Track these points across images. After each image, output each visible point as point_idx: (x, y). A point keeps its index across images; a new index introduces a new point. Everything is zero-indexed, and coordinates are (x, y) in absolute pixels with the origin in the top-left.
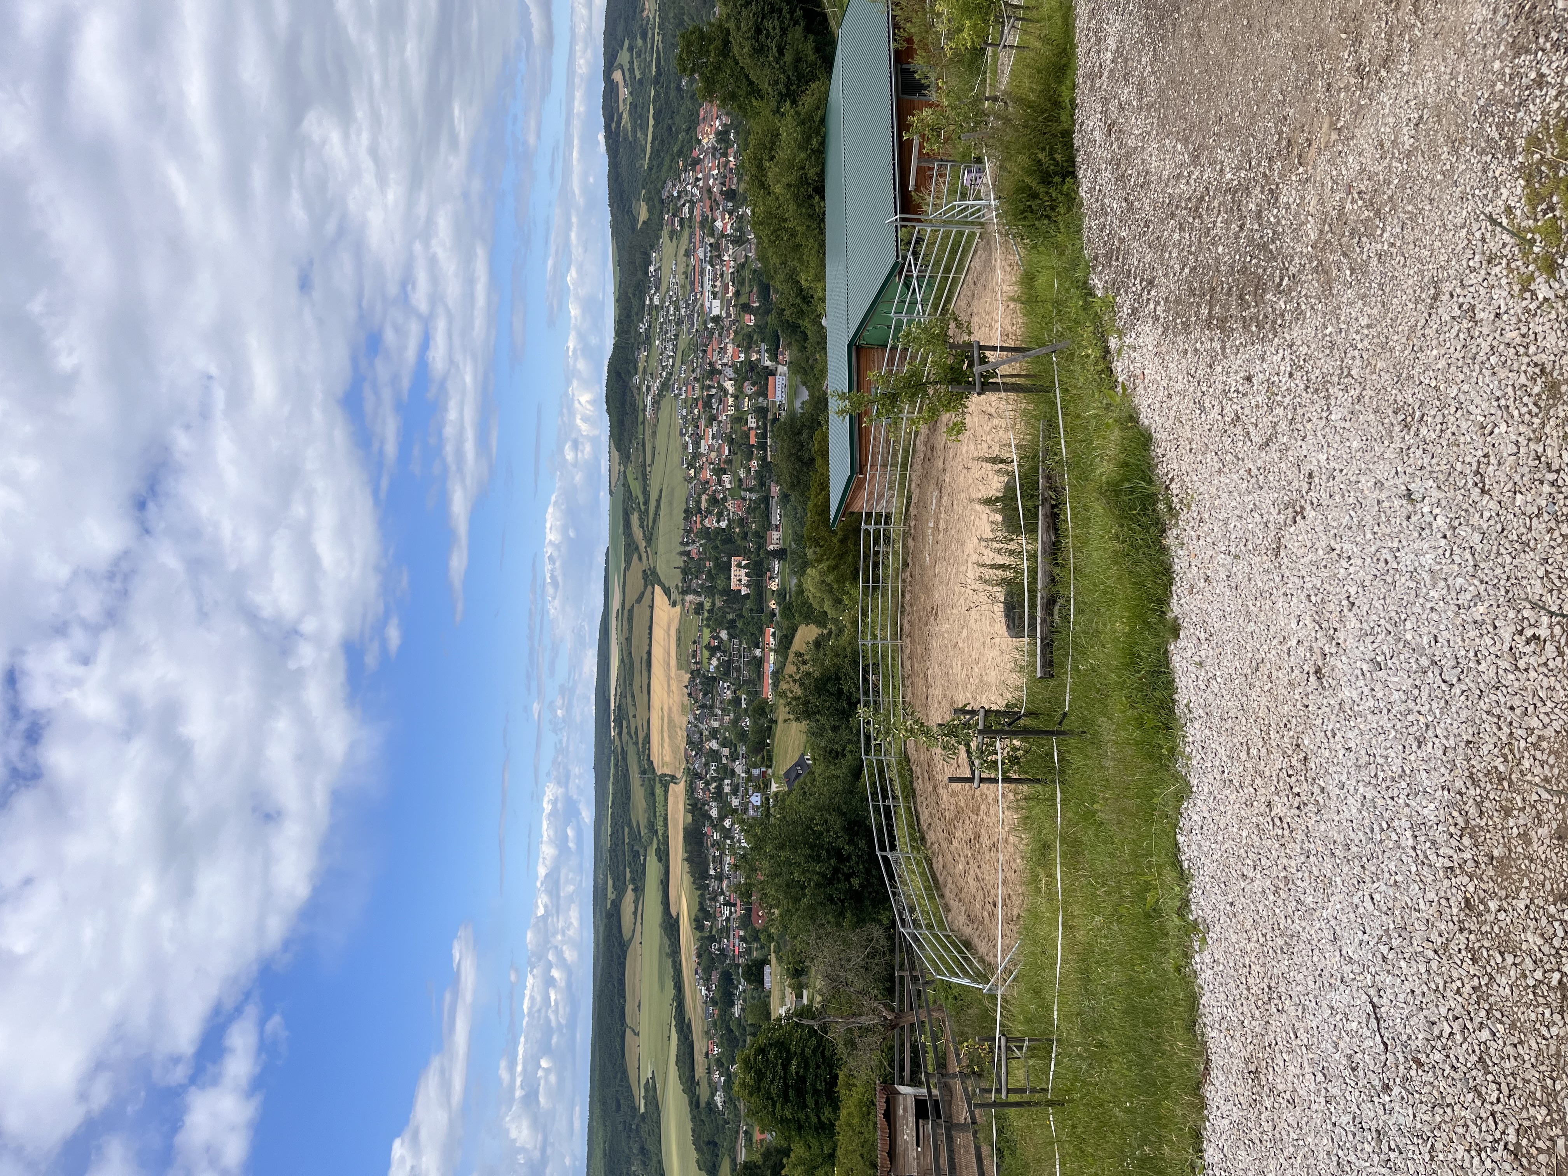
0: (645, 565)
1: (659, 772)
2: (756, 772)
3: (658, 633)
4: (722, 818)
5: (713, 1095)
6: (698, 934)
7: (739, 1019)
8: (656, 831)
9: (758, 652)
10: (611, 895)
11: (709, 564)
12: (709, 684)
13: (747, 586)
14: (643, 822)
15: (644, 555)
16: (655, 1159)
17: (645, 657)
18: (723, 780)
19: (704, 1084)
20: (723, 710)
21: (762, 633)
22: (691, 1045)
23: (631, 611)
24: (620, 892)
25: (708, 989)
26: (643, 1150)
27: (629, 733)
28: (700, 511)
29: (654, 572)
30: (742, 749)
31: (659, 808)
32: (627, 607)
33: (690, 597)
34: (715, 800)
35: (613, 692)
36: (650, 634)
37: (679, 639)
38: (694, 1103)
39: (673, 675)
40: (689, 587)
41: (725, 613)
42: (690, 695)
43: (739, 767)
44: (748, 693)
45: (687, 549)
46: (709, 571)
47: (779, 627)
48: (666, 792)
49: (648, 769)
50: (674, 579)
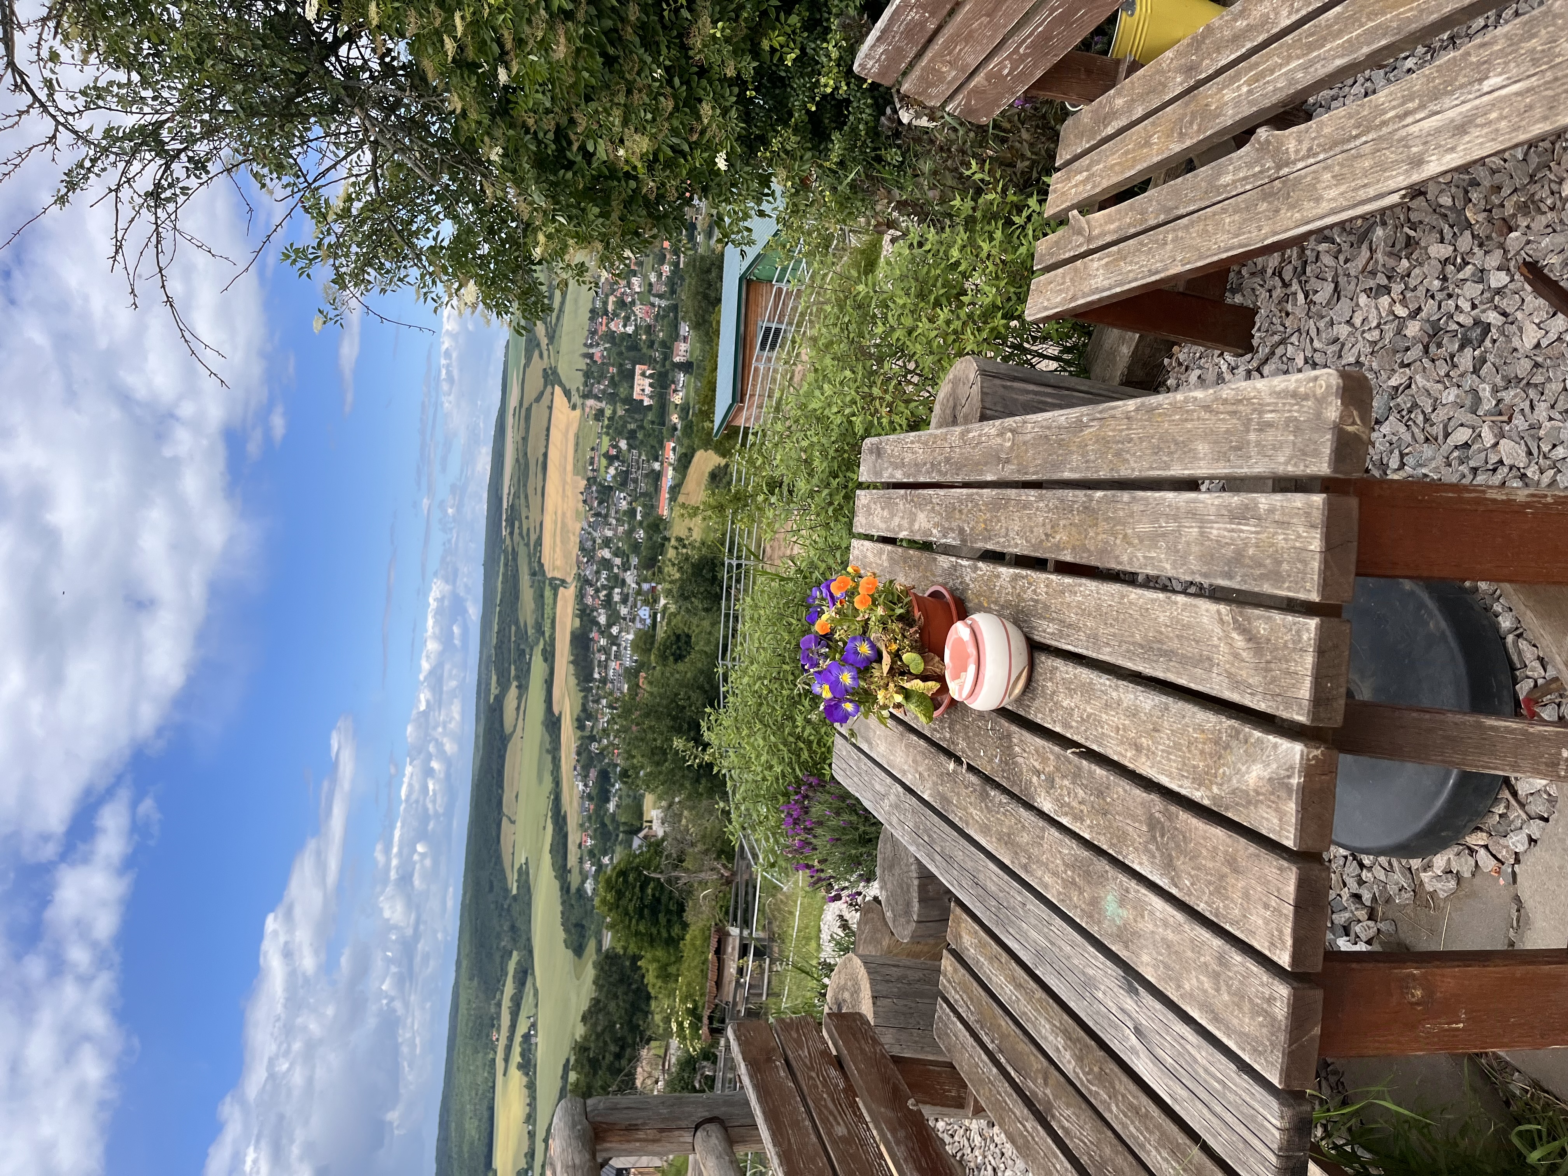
0: (545, 364)
1: (549, 575)
2: (646, 586)
3: (555, 435)
4: (609, 625)
5: (583, 882)
6: (579, 733)
7: (613, 815)
8: (543, 633)
9: (657, 466)
10: (494, 690)
11: (613, 370)
12: (605, 493)
13: (651, 397)
14: (530, 622)
15: (545, 354)
16: (524, 937)
17: (541, 459)
18: (612, 588)
19: (575, 873)
20: (618, 520)
21: (662, 446)
22: (566, 836)
23: (529, 410)
24: (504, 687)
25: (586, 785)
26: (513, 928)
27: (521, 534)
28: (606, 313)
29: (555, 372)
30: (634, 561)
31: (548, 610)
32: (526, 405)
33: (590, 402)
34: (604, 607)
35: (506, 491)
36: (548, 435)
37: (577, 444)
38: (565, 888)
39: (569, 480)
40: (591, 391)
41: (626, 422)
42: (585, 502)
43: (630, 578)
44: (644, 506)
45: (591, 351)
46: (612, 377)
47: (679, 442)
48: (555, 595)
49: (538, 571)
50: (576, 382)
